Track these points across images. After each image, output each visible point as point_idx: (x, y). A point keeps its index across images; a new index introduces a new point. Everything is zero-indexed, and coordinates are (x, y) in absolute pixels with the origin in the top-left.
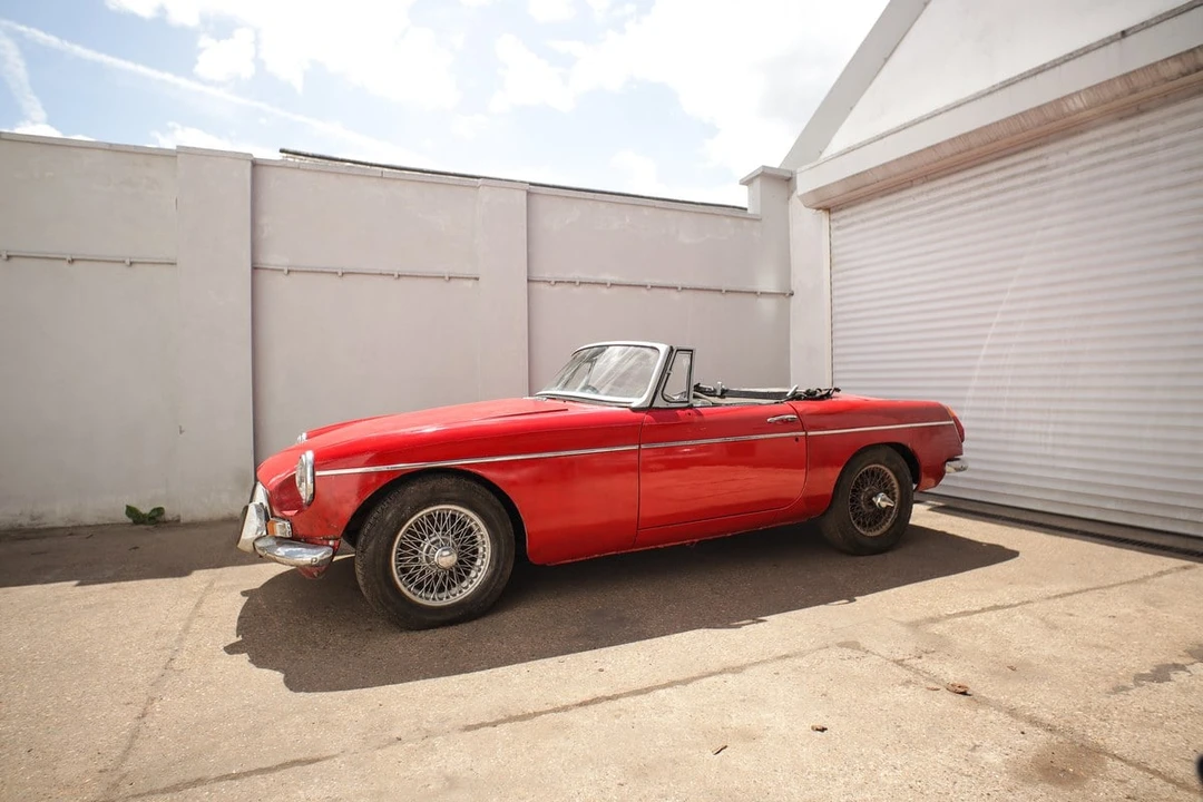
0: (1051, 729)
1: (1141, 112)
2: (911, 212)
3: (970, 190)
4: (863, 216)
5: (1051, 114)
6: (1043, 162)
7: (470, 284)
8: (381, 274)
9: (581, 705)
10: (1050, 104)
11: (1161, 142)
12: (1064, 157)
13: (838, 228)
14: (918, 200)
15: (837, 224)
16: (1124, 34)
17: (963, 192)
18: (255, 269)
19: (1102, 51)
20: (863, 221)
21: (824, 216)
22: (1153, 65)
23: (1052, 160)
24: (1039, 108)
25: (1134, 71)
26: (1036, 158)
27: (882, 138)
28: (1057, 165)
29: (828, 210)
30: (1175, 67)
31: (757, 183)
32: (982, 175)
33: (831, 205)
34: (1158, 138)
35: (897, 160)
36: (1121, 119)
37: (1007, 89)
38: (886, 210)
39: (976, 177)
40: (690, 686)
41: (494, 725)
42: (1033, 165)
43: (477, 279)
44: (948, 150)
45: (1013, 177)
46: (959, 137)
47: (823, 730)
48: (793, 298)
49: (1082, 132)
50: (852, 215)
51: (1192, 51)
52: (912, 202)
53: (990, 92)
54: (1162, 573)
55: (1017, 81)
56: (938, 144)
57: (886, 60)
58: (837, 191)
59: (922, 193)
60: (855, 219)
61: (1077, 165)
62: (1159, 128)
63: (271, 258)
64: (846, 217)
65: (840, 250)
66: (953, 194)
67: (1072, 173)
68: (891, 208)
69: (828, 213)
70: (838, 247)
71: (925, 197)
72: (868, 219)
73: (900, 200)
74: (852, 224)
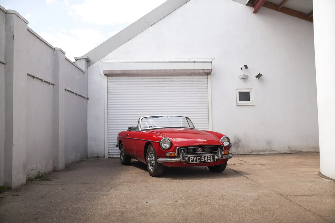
2: (137, 83)
4: (120, 80)
5: (179, 72)
11: (194, 82)
12: (177, 80)
13: (110, 82)
14: (139, 80)
15: (110, 80)
16: (195, 62)
20: (121, 82)
21: (106, 78)
23: (174, 80)
24: (178, 70)
26: (171, 78)
27: (136, 63)
28: (175, 81)
29: (107, 75)
30: (202, 71)
31: (83, 61)
32: (158, 79)
33: (109, 75)
34: (194, 81)
36: (188, 76)
38: (128, 80)
42: (170, 80)
45: (165, 81)
48: (89, 100)
50: (116, 79)
52: (137, 80)
53: (167, 63)
56: (154, 70)
57: (130, 40)
61: (179, 82)
64: (114, 79)
65: (111, 89)
66: (150, 81)
67: (178, 84)
68: (130, 80)
69: (107, 77)
70: (110, 87)
71: (142, 80)
72: (122, 82)
73: (134, 79)
74: (116, 82)
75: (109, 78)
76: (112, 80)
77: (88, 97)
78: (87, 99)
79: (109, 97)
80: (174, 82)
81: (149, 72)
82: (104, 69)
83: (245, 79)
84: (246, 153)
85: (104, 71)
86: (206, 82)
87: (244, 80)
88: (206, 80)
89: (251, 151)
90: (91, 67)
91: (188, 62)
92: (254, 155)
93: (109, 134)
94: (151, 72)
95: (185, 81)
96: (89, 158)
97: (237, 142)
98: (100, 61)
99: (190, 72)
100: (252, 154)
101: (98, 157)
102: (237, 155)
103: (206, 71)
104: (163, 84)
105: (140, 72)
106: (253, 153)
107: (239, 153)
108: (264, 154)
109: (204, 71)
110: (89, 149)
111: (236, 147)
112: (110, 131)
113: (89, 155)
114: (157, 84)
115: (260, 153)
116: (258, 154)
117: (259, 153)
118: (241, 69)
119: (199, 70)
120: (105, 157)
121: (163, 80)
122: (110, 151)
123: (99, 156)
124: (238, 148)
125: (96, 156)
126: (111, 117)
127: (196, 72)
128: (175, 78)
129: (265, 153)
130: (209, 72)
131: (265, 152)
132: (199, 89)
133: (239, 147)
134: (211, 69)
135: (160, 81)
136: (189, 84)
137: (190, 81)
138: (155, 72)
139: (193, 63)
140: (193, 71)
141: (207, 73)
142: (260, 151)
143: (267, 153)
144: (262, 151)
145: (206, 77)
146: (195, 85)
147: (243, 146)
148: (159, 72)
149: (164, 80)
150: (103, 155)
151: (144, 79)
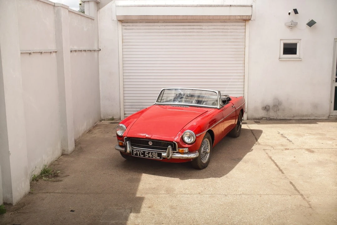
2: (158, 31)
4: (137, 27)
6: (201, 27)
11: (229, 31)
12: (207, 27)
13: (126, 29)
14: (161, 27)
15: (125, 27)
16: (231, 6)
19: (225, 8)
20: (138, 29)
21: (120, 25)
23: (204, 27)
24: (209, 16)
26: (200, 25)
28: (205, 29)
29: (121, 21)
31: (92, 3)
32: (184, 25)
34: (228, 29)
36: (221, 22)
38: (147, 27)
39: (182, 25)
42: (198, 27)
45: (193, 29)
50: (133, 26)
52: (158, 27)
55: (204, 6)
56: (179, 16)
59: (163, 26)
61: (210, 31)
62: (229, 27)
64: (130, 26)
65: (127, 38)
66: (174, 29)
67: (209, 32)
68: (150, 27)
69: (121, 23)
70: (126, 36)
71: (163, 27)
72: (140, 29)
73: (154, 26)
74: (132, 29)
75: (123, 24)
76: (128, 27)
77: (100, 48)
78: (98, 50)
79: (124, 48)
80: (203, 30)
81: (173, 18)
82: (117, 15)
83: (292, 26)
84: (287, 118)
85: (117, 16)
86: (244, 30)
87: (291, 28)
88: (243, 27)
89: (292, 116)
90: (101, 10)
91: (222, 6)
92: (296, 120)
93: (126, 92)
94: (176, 18)
95: (217, 29)
96: (103, 120)
97: (277, 104)
98: (112, 2)
99: (225, 18)
100: (294, 120)
101: (112, 119)
102: (276, 120)
103: (244, 18)
104: (190, 32)
105: (161, 18)
106: (295, 118)
107: (279, 118)
108: (308, 119)
109: (241, 18)
110: (102, 109)
111: (275, 110)
112: (126, 89)
113: (102, 116)
114: (183, 32)
115: (304, 119)
116: (301, 120)
117: (302, 118)
118: (289, 14)
119: (236, 16)
120: (121, 119)
121: (189, 27)
122: (126, 113)
123: (114, 117)
124: (278, 112)
125: (111, 117)
126: (126, 73)
127: (232, 18)
128: (205, 26)
129: (310, 118)
130: (248, 18)
131: (310, 116)
132: (234, 39)
133: (279, 110)
134: (250, 15)
135: (186, 29)
136: (222, 32)
137: (223, 29)
138: (180, 18)
139: (228, 8)
140: (228, 18)
141: (246, 20)
142: (303, 116)
143: (312, 118)
144: (306, 116)
145: (243, 24)
146: (229, 34)
147: (284, 110)
148: (185, 18)
149: (192, 27)
150: (119, 117)
151: (166, 26)
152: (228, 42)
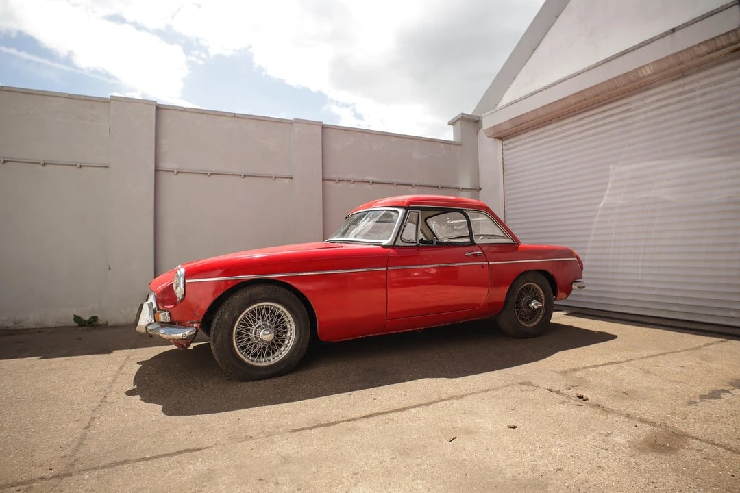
0: (653, 424)
1: (685, 76)
2: (550, 139)
3: (586, 124)
4: (522, 142)
5: (632, 77)
6: (628, 107)
7: (288, 180)
8: (233, 175)
9: (364, 417)
10: (632, 72)
11: (697, 93)
12: (640, 103)
13: (507, 149)
14: (555, 131)
15: (506, 147)
16: (674, 30)
17: (582, 126)
18: (157, 170)
19: (662, 40)
20: (522, 144)
21: (499, 143)
22: (692, 48)
23: (633, 105)
25: (681, 52)
26: (624, 104)
27: (533, 94)
28: (637, 108)
29: (501, 138)
30: (704, 49)
31: (459, 123)
32: (593, 115)
33: (503, 135)
34: (696, 90)
35: (542, 107)
36: (673, 80)
37: (606, 64)
38: (535, 138)
39: (589, 116)
40: (431, 406)
41: (311, 429)
42: (623, 109)
43: (292, 178)
44: (573, 101)
45: (611, 116)
46: (579, 92)
47: (515, 427)
48: (480, 192)
49: (650, 89)
50: (516, 141)
51: (714, 39)
52: (550, 132)
53: (596, 66)
54: (708, 344)
55: (612, 60)
57: (534, 50)
58: (507, 127)
59: (557, 127)
60: (517, 143)
61: (649, 108)
62: (695, 85)
63: (166, 164)
64: (512, 142)
67: (645, 112)
68: (539, 136)
69: (501, 141)
70: (507, 161)
71: (559, 130)
72: (524, 144)
73: (544, 132)
75: (504, 142)
76: (510, 146)
77: (481, 186)
78: (476, 189)
80: (633, 111)
95: (665, 99)
128: (634, 101)
136: (679, 102)
146: (698, 101)
151: (563, 125)
152: (695, 121)
